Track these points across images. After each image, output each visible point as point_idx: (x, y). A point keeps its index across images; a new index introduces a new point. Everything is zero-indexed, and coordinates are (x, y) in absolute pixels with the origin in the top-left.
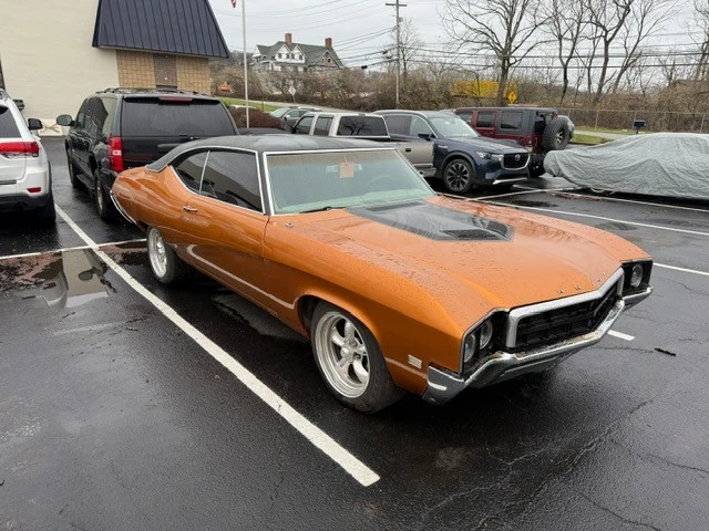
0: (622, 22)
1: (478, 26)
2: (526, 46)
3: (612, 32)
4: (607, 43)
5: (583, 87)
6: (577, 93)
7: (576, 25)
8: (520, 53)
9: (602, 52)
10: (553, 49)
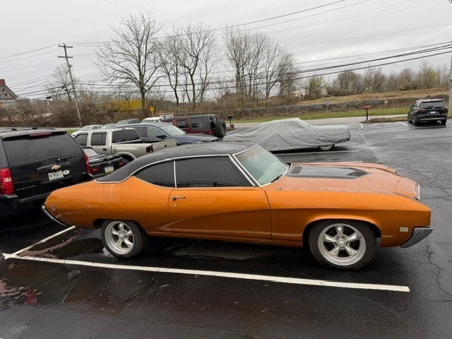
0: (196, 65)
1: (121, 69)
2: (152, 80)
3: (193, 70)
4: (192, 76)
5: (186, 100)
6: (184, 104)
7: (175, 67)
8: (149, 83)
9: (191, 82)
10: (166, 81)
